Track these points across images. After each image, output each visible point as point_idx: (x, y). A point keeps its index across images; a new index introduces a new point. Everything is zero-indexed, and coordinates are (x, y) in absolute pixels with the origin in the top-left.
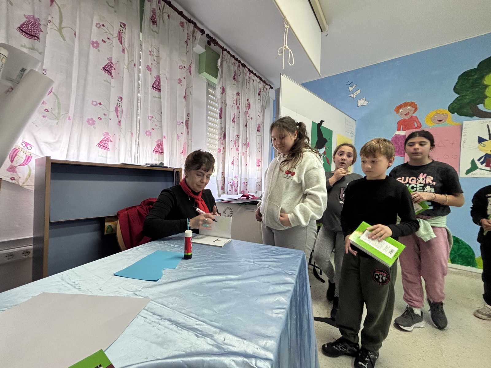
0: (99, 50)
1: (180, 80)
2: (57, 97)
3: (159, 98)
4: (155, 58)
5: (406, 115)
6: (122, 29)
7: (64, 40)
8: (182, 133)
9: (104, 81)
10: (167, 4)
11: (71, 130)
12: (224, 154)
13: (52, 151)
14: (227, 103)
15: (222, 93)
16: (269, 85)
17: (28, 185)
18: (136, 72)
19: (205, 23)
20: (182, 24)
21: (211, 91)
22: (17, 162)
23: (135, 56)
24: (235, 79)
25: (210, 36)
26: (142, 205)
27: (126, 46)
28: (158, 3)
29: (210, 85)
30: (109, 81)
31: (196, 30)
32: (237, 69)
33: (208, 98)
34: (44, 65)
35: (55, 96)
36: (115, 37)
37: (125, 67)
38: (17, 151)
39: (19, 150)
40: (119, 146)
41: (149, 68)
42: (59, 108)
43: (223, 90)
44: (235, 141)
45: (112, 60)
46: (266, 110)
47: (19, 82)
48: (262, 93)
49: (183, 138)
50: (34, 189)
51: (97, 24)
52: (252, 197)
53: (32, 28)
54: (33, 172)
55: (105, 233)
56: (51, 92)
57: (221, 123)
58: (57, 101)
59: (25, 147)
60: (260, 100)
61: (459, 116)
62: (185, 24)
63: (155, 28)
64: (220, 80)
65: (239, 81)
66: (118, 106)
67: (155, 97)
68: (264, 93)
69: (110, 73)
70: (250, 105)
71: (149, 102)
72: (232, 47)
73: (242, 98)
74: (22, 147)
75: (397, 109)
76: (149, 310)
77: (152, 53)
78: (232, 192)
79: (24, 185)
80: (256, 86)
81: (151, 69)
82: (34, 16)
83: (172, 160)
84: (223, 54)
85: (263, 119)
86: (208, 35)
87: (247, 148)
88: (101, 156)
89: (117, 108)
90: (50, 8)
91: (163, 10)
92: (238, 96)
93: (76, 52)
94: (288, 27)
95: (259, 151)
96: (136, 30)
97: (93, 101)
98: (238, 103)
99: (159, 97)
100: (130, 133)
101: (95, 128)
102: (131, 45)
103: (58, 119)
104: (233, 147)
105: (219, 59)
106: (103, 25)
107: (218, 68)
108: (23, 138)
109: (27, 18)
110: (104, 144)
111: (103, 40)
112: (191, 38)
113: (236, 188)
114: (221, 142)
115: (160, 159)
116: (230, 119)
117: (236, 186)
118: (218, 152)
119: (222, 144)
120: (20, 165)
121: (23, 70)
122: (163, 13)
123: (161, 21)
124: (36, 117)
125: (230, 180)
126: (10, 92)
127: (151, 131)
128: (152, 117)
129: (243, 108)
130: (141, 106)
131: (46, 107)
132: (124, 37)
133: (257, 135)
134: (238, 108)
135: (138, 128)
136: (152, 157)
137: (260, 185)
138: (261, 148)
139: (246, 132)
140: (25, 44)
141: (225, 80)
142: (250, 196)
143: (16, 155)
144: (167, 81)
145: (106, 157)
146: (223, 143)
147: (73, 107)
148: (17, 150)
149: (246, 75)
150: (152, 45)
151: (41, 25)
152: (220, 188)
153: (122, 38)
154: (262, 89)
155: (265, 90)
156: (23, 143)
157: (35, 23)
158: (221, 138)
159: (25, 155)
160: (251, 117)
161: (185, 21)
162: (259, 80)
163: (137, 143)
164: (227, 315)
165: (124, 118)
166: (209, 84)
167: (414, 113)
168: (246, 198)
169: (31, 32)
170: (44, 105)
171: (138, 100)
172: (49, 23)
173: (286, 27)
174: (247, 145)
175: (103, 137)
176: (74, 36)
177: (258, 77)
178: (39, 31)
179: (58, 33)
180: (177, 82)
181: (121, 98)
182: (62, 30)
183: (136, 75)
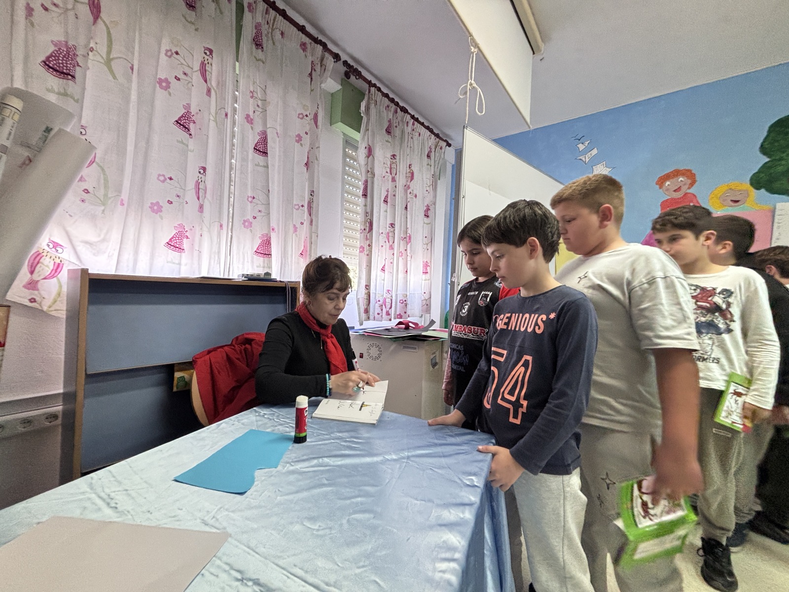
0: (170, 94)
1: (299, 136)
2: (103, 170)
3: (264, 167)
4: (260, 103)
5: (675, 191)
6: (206, 57)
7: (115, 77)
8: (302, 223)
9: (178, 141)
10: (280, 15)
11: (125, 223)
12: (369, 255)
13: (94, 254)
14: (377, 171)
15: (368, 157)
16: (446, 141)
17: (55, 310)
18: (228, 125)
19: (340, 43)
20: (303, 47)
21: (350, 152)
22: (40, 273)
23: (226, 100)
24: (389, 132)
25: (349, 64)
26: (234, 343)
27: (214, 84)
28: (266, 13)
29: (348, 143)
30: (184, 142)
31: (327, 55)
32: (393, 117)
33: (345, 164)
34: (83, 118)
35: (99, 168)
36: (196, 71)
37: (212, 118)
38: (40, 256)
39: (43, 254)
40: (200, 245)
41: (249, 119)
42: (105, 187)
43: (370, 152)
44: (388, 233)
45: (190, 107)
46: (439, 181)
47: (41, 149)
48: (432, 155)
49: (304, 231)
50: (65, 317)
51: (167, 51)
52: (414, 326)
53: (64, 62)
54: (65, 289)
55: (175, 389)
56: (93, 162)
57: (365, 205)
58: (102, 176)
59: (54, 250)
60: (431, 166)
61: (768, 194)
62: (308, 46)
63: (259, 54)
64: (365, 135)
65: (397, 134)
66: (200, 181)
67: (258, 165)
68: (437, 154)
69: (187, 129)
70: (412, 174)
71: (250, 174)
72: (384, 80)
73: (400, 163)
74: (49, 250)
75: (661, 181)
76: (225, 559)
77: (255, 95)
78: (382, 316)
79: (50, 309)
80: (423, 144)
81: (252, 120)
82: (67, 42)
83: (285, 267)
84: (369, 92)
85: (435, 197)
86: (345, 63)
87: (407, 243)
88: (170, 262)
89: (198, 184)
90: (93, 27)
91: (273, 25)
92: (394, 161)
93: (134, 97)
94: (476, 50)
95: (428, 249)
96: (230, 57)
97: (159, 175)
98: (394, 171)
99: (265, 164)
100: (217, 225)
101: (162, 218)
102: (221, 83)
103: (104, 204)
104: (384, 244)
105: (364, 101)
106: (177, 53)
107: (362, 115)
108: (51, 236)
109: (55, 45)
110: (176, 243)
111: (176, 77)
112: (318, 68)
113: (388, 310)
114: (364, 236)
115: (266, 265)
116: (380, 198)
117: (389, 306)
118: (360, 252)
119: (367, 239)
120: (45, 278)
121: (48, 130)
122: (273, 30)
123: (270, 42)
124: (70, 200)
125: (379, 297)
126: (28, 165)
127: (251, 220)
128: (254, 198)
129: (401, 180)
130: (236, 180)
131: (85, 185)
132: (210, 70)
133: (424, 223)
134: (394, 180)
135: (231, 215)
136: (252, 262)
137: (427, 305)
138: (430, 244)
139: (407, 218)
140: (52, 86)
141: (373, 134)
142: (411, 324)
143: (38, 263)
144: (278, 139)
145: (180, 264)
146: (368, 237)
147: (129, 185)
148: (40, 254)
149: (407, 126)
150: (254, 83)
151: (77, 55)
152: (362, 310)
153: (207, 73)
154: (433, 147)
155: (438, 148)
156: (49, 244)
157: (68, 53)
158: (365, 229)
159: (52, 262)
160: (415, 193)
161: (307, 40)
162: (429, 133)
163: (229, 239)
164: (358, 571)
165: (208, 200)
166: (346, 141)
167: (689, 188)
168: (404, 326)
169: (63, 67)
170: (83, 183)
171: (231, 169)
172: (91, 51)
173: (472, 50)
174: (407, 239)
175: (174, 232)
176: (131, 71)
177: (427, 128)
178: (74, 66)
179: (106, 68)
180: (294, 139)
181: (204, 169)
182: (113, 63)
183: (228, 130)
